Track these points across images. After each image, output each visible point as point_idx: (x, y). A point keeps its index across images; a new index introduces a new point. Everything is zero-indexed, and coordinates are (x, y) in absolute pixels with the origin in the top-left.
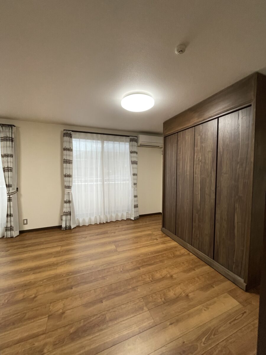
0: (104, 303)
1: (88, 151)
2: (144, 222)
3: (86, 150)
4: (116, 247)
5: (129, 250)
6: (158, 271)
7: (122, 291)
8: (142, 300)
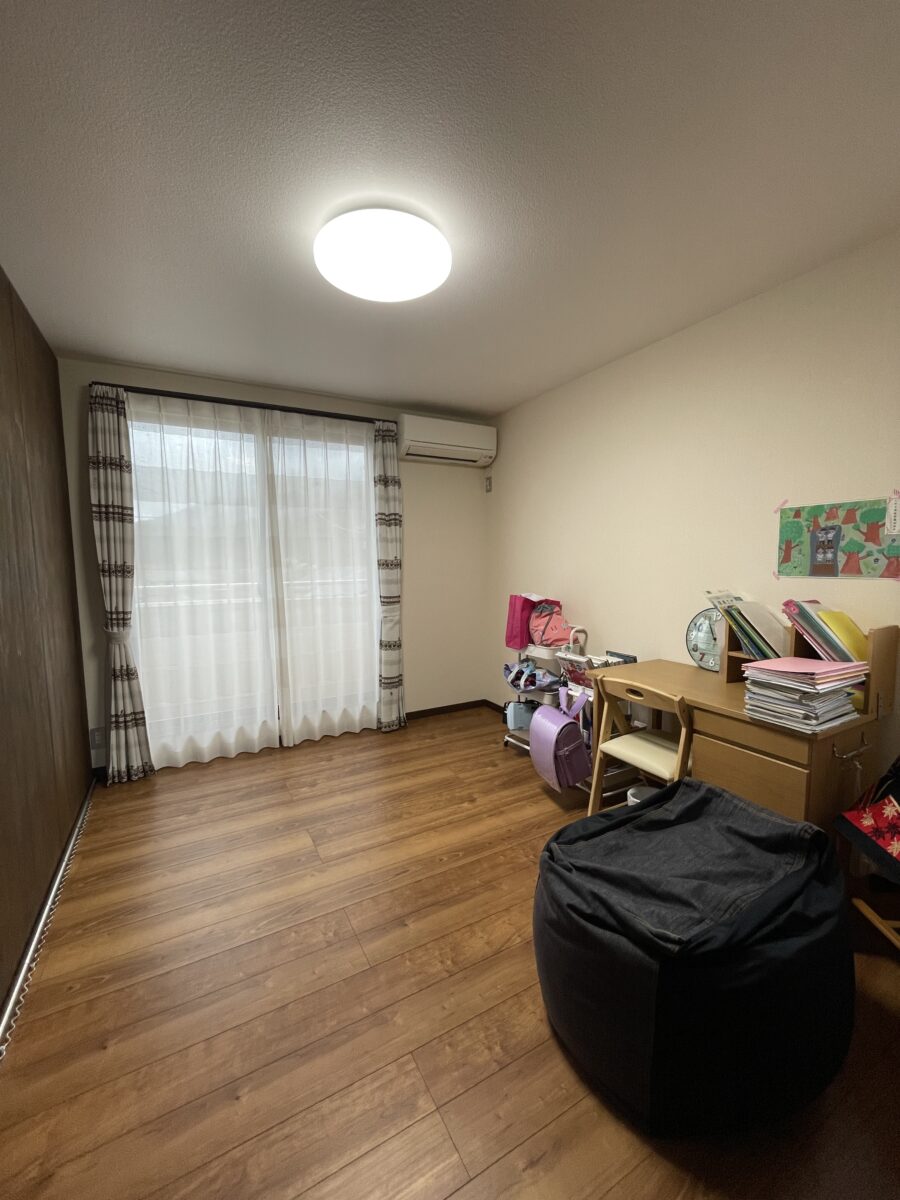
0: (244, 1100)
1: (202, 473)
2: (425, 738)
3: (191, 467)
4: (314, 841)
5: (363, 850)
6: (476, 928)
7: (327, 1031)
8: (412, 1065)
